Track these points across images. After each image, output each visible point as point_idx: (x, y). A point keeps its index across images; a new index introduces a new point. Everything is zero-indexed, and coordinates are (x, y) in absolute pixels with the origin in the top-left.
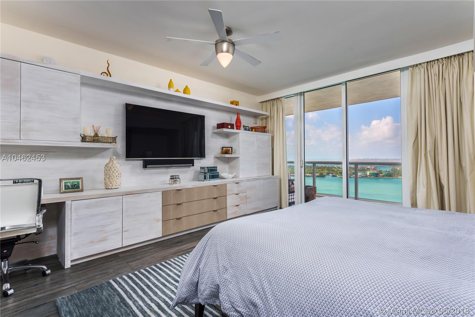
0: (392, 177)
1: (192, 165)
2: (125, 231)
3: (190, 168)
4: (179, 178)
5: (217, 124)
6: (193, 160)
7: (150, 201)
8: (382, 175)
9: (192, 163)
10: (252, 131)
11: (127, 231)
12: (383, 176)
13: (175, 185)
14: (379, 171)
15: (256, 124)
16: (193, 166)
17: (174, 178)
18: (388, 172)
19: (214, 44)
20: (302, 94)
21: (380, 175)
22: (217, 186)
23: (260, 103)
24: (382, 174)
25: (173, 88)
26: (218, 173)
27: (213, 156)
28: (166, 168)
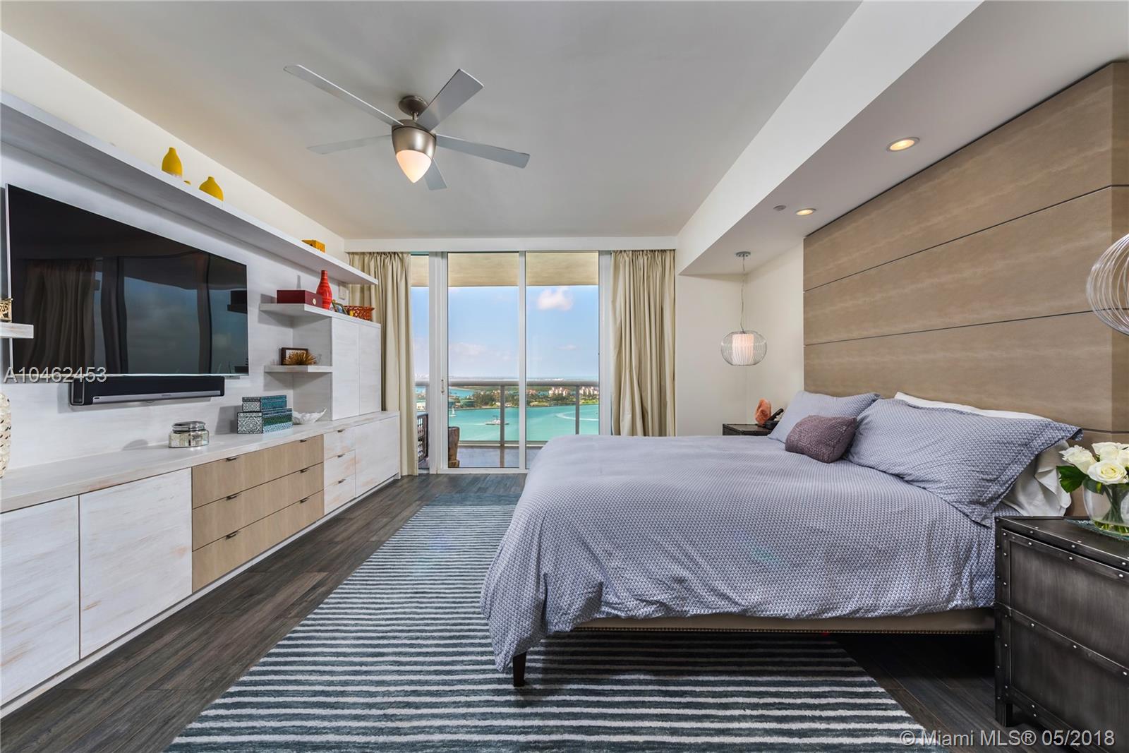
0: (474, 407)
1: (219, 392)
2: (89, 608)
3: (209, 400)
4: (203, 430)
5: (278, 291)
6: (222, 379)
7: (160, 500)
8: (459, 404)
9: (217, 386)
10: (349, 314)
11: (95, 604)
12: (462, 407)
13: (192, 449)
14: (456, 399)
15: (344, 299)
16: (222, 394)
17: (189, 431)
18: (469, 399)
19: (389, 124)
20: (444, 255)
21: (457, 404)
22: (306, 442)
23: (348, 255)
24: (459, 402)
25: (181, 175)
26: (290, 410)
27: (261, 370)
28: (144, 402)
